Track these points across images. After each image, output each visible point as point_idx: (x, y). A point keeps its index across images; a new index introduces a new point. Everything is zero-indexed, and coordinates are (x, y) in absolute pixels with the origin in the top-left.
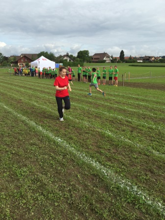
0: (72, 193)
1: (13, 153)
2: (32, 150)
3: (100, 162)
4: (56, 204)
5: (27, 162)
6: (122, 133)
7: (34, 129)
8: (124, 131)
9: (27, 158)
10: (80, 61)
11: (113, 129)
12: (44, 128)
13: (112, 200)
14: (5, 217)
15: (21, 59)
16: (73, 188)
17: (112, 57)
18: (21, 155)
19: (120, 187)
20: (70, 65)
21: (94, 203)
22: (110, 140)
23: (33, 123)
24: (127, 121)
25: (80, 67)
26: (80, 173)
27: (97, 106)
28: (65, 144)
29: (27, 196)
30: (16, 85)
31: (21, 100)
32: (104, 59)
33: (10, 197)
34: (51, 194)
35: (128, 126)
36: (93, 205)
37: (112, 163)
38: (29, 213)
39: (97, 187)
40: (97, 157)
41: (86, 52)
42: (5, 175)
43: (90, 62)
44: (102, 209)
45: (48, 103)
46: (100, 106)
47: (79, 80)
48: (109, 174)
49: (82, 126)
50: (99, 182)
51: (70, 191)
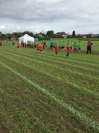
1: (14, 100)
2: (27, 97)
3: (74, 107)
5: (24, 106)
7: (26, 82)
8: (85, 83)
15: (13, 35)
16: (59, 128)
18: (20, 101)
24: (85, 77)
35: (87, 80)
37: (82, 108)
39: (76, 127)
40: (71, 103)
41: (52, 32)
43: (54, 38)
45: (32, 64)
46: (65, 66)
49: (57, 80)
50: (76, 123)
51: (57, 130)
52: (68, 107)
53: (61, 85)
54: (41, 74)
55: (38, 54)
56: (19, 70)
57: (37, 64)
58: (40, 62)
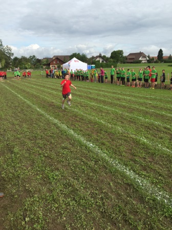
0: (104, 201)
1: (45, 156)
2: (64, 154)
3: (134, 171)
4: (88, 211)
5: (59, 166)
6: (159, 140)
7: (65, 133)
8: (161, 138)
9: (59, 162)
10: (114, 62)
11: (149, 136)
12: (75, 132)
13: (147, 212)
14: (38, 220)
15: (53, 61)
16: (105, 196)
17: (149, 57)
18: (53, 159)
19: (157, 199)
20: (102, 67)
21: (128, 214)
22: (145, 148)
23: (64, 127)
24: (165, 128)
25: (114, 69)
26: (112, 181)
27: (131, 110)
28: (97, 149)
29: (59, 200)
30: (48, 88)
31: (53, 102)
32: (140, 59)
33: (42, 200)
34: (83, 200)
35: (166, 133)
36: (126, 215)
37: (147, 172)
38: (61, 217)
39: (131, 197)
40: (131, 165)
41: (120, 52)
42: (38, 177)
43: (124, 63)
44: (136, 221)
45: (80, 107)
46: (134, 110)
47: (112, 83)
48: (144, 185)
49: (115, 131)
50: (133, 192)
51: (102, 199)
52: (125, 170)
53: (120, 139)
54: (90, 122)
55: (91, 91)
56: (58, 115)
57: (87, 106)
58: (93, 104)
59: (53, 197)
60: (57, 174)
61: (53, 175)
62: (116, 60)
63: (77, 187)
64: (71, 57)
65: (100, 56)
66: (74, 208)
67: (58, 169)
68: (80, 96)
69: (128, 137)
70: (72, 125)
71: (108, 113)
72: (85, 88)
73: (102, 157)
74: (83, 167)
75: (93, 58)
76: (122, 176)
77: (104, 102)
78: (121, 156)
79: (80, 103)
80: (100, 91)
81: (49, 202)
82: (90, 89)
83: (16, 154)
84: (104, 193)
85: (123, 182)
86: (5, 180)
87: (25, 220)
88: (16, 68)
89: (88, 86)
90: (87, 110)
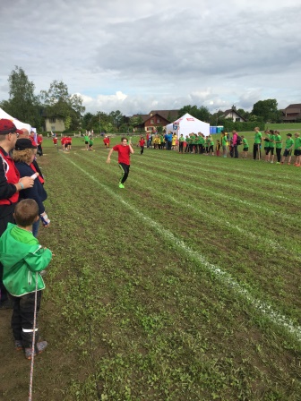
0: (245, 379)
1: (135, 285)
2: (168, 283)
4: (214, 396)
5: (160, 305)
7: (171, 245)
9: (159, 298)
10: (258, 120)
12: (188, 245)
15: (149, 120)
16: (246, 370)
18: (149, 290)
20: (237, 129)
23: (168, 234)
26: (260, 342)
27: (295, 209)
28: (230, 280)
29: (160, 369)
30: (140, 165)
31: (148, 191)
33: (131, 365)
34: (204, 373)
39: (298, 378)
40: (297, 316)
41: (272, 103)
42: (123, 322)
43: (279, 122)
45: (196, 199)
49: (264, 247)
51: (241, 375)
52: (285, 324)
53: (274, 263)
54: (216, 228)
55: (217, 172)
56: (158, 213)
57: (209, 200)
58: (220, 195)
59: (150, 362)
60: (157, 319)
61: (149, 320)
62: (263, 118)
63: (192, 347)
64: (181, 113)
65: (233, 111)
66: (187, 387)
67: (157, 311)
68: (197, 181)
69: (289, 260)
70: (182, 232)
71: (248, 213)
72: (205, 166)
73: (240, 294)
74: (204, 312)
75: (220, 113)
76: (280, 335)
77: (242, 193)
78: (278, 295)
79: (197, 194)
80: (233, 172)
81: (142, 370)
82: (214, 168)
83: (86, 277)
84: (244, 364)
85: (283, 347)
86: (67, 323)
87: (100, 397)
88: (88, 130)
89: (210, 162)
90: (210, 206)
